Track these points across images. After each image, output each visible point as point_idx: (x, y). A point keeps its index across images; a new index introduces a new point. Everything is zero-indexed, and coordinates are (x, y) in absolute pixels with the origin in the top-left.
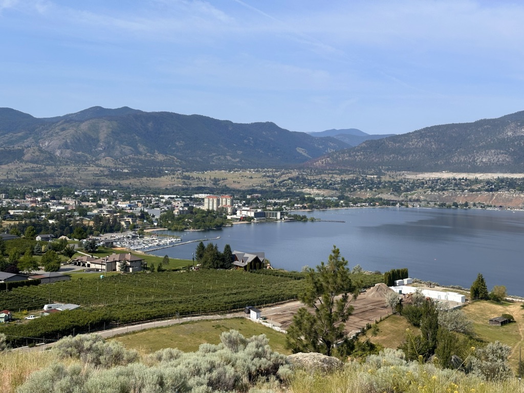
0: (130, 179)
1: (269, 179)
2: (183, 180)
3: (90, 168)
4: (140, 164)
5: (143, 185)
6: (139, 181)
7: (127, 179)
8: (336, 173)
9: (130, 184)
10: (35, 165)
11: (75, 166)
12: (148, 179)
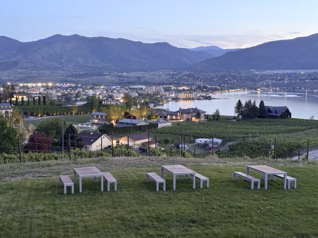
0: (85, 78)
1: (171, 76)
2: (119, 78)
3: (59, 72)
4: (89, 69)
5: (94, 81)
6: (91, 79)
7: (83, 78)
8: (211, 72)
9: (86, 81)
10: (25, 70)
11: (49, 71)
12: (97, 77)
